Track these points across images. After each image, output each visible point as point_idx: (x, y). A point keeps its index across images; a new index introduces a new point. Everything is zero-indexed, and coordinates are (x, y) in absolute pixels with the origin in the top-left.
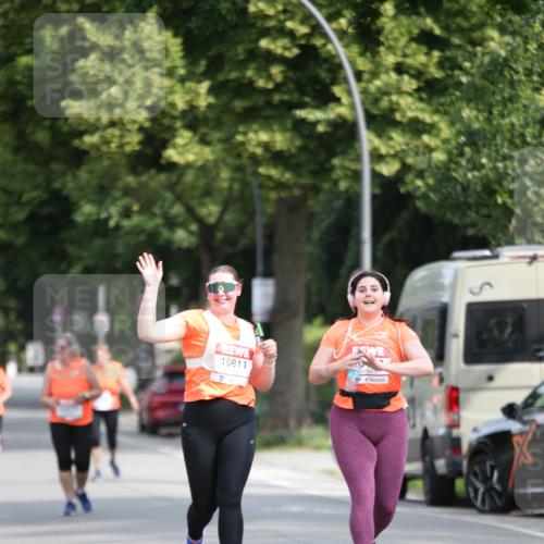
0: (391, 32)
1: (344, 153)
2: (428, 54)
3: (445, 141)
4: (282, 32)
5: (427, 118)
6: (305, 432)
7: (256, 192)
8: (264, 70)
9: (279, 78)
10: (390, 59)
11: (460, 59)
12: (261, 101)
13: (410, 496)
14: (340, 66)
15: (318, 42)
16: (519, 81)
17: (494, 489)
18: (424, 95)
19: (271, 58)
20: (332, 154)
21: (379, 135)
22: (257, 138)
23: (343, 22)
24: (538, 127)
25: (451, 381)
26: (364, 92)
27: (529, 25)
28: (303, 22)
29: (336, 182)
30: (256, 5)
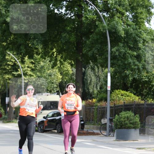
0: (27, 62)
2: (32, 65)
3: (35, 77)
4: (11, 61)
5: (32, 74)
6: (14, 120)
7: (7, 84)
8: (8, 67)
9: (10, 68)
10: (27, 66)
11: (37, 66)
12: (7, 71)
14: (19, 66)
15: (16, 63)
16: (46, 69)
17: (42, 129)
18: (32, 71)
19: (9, 65)
21: (25, 76)
22: (7, 76)
23: (20, 60)
24: (48, 76)
26: (23, 70)
27: (47, 61)
28: (14, 60)
30: (7, 57)
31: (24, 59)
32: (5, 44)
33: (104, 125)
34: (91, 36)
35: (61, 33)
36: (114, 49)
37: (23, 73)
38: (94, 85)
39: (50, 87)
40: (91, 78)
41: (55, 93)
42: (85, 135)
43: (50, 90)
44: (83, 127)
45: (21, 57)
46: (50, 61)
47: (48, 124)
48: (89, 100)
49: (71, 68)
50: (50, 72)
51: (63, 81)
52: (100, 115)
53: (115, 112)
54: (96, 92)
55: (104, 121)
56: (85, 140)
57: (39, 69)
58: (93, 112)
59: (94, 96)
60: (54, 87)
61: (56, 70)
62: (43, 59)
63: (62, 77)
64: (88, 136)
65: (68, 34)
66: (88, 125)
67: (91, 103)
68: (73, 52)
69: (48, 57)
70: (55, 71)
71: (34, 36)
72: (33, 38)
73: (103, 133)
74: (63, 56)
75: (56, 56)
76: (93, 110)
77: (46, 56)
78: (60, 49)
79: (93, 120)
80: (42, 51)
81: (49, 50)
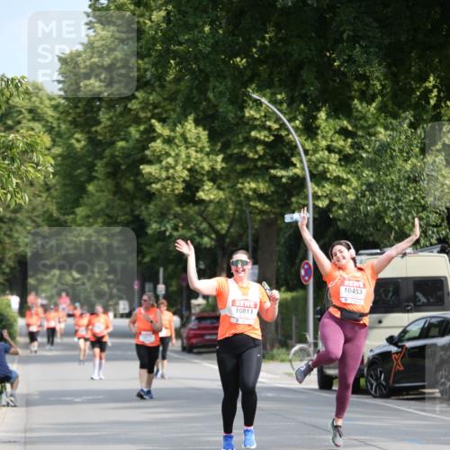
0: (324, 128)
1: (298, 194)
2: (345, 140)
3: (354, 189)
4: (264, 127)
5: (345, 176)
6: (275, 351)
7: (248, 214)
8: (253, 148)
9: (261, 153)
10: (324, 143)
11: (363, 143)
12: (252, 165)
13: (334, 387)
14: (296, 147)
15: (283, 133)
16: (397, 156)
17: (382, 384)
18: (343, 163)
19: (257, 141)
20: (291, 196)
21: (318, 185)
22: (249, 186)
23: (297, 122)
24: (406, 181)
26: (309, 161)
27: (401, 125)
28: (275, 122)
30: (249, 113)
31: (315, 118)
32: (240, 61)
37: (310, 172)
41: (431, 245)
45: (304, 113)
46: (413, 126)
47: (404, 365)
50: (414, 166)
62: (389, 120)
71: (354, 31)
72: (348, 36)
75: (437, 106)
77: (400, 107)
80: (381, 85)
81: (413, 83)
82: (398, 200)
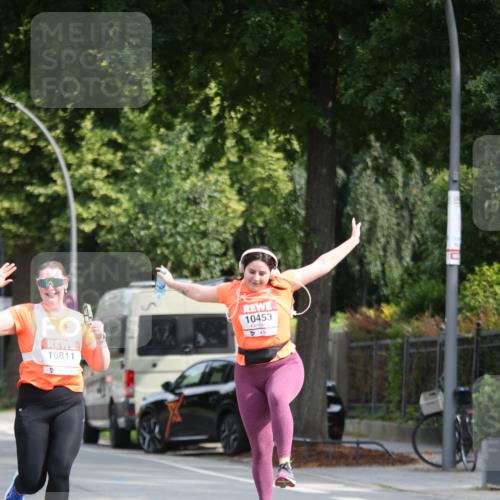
0: (90, 139)
1: (58, 215)
2: (114, 154)
3: (125, 210)
5: (113, 195)
8: (6, 161)
9: (16, 166)
10: (90, 157)
11: (136, 159)
13: (101, 441)
14: (57, 160)
15: (42, 144)
16: (173, 173)
17: (155, 438)
18: (112, 180)
19: (11, 153)
20: (51, 217)
21: (82, 205)
23: (58, 132)
24: (185, 203)
25: (129, 367)
26: (72, 177)
27: (179, 138)
28: (32, 131)
29: (53, 235)
31: (78, 127)
33: (429, 421)
34: (375, 24)
35: (240, 14)
36: (477, 84)
37: (74, 189)
38: (388, 242)
39: (194, 253)
40: (376, 212)
41: (213, 277)
42: (348, 465)
43: (191, 264)
44: (336, 429)
45: (64, 120)
46: (193, 139)
47: (182, 415)
48: (364, 309)
49: (285, 169)
50: (194, 185)
51: (249, 226)
52: (415, 374)
53: (482, 362)
54: (396, 272)
55: (429, 403)
56: (347, 485)
57: (142, 174)
58: (383, 363)
59: (386, 291)
60: (209, 254)
61: (220, 179)
62: (162, 130)
63: (247, 210)
64: (360, 469)
65: (273, 13)
66: (362, 418)
67: (375, 323)
68: (292, 95)
69: (186, 117)
70: (217, 181)
73: (426, 457)
74: (249, 114)
75: (219, 117)
76: (384, 353)
77: (175, 115)
78: (236, 82)
79: (381, 399)
80: (155, 90)
81: (190, 88)
82: (175, 225)
